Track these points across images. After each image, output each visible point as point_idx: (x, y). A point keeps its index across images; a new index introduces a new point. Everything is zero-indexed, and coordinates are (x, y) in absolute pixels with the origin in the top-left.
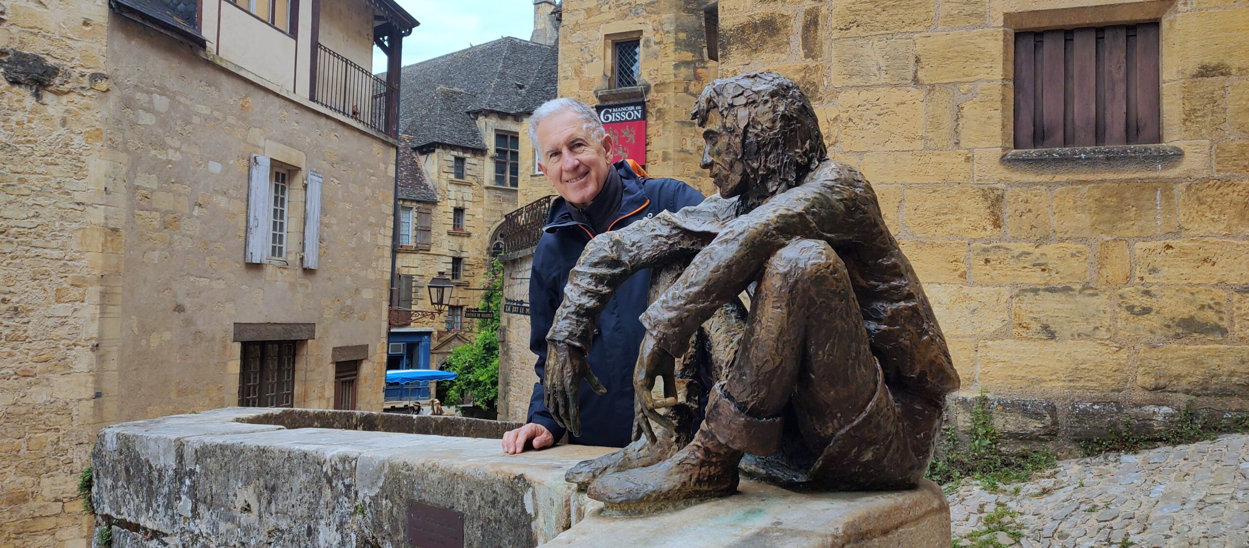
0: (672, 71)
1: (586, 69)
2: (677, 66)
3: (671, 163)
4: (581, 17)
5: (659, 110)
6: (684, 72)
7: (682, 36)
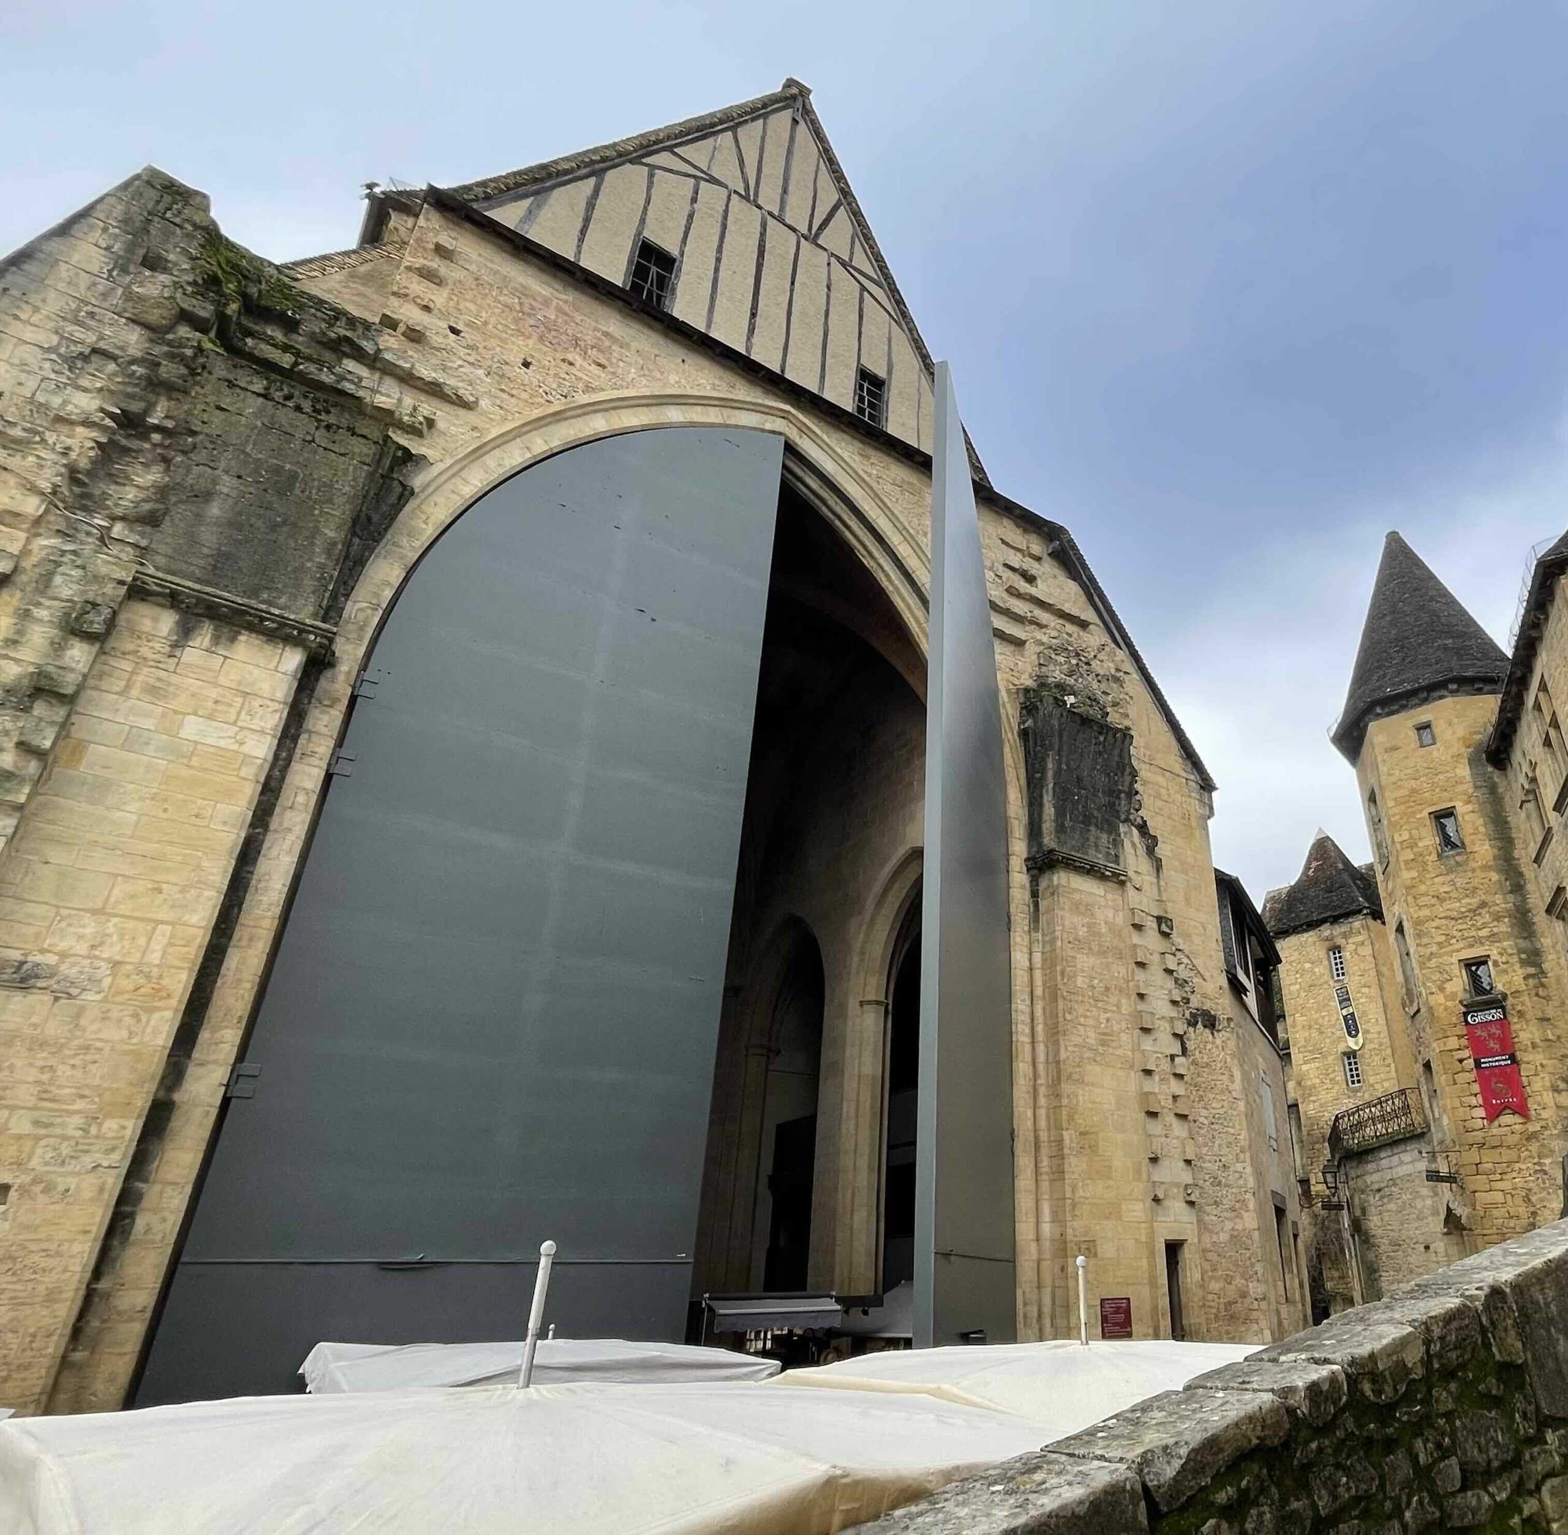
0: (1522, 982)
1: (1448, 986)
2: (1525, 978)
3: (1540, 1050)
4: (1435, 948)
5: (1519, 1011)
6: (1531, 981)
7: (1523, 956)
